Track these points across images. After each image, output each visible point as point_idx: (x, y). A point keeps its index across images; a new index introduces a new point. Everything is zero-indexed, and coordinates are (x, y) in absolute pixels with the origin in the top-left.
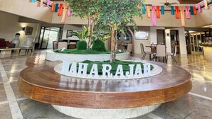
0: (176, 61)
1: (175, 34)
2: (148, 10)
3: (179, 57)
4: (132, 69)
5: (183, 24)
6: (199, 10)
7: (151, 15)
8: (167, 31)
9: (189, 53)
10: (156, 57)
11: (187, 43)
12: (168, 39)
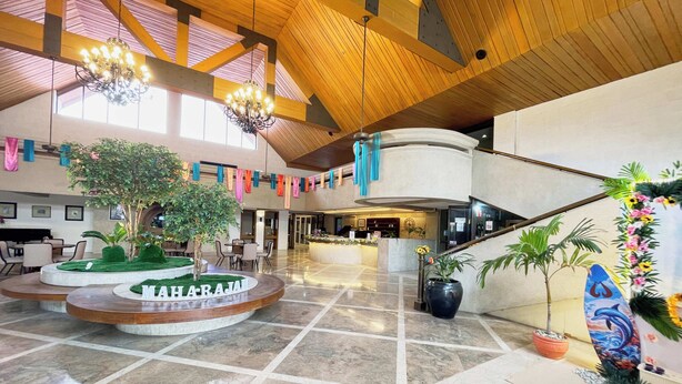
0: (270, 263)
1: (272, 217)
2: (230, 176)
3: (275, 256)
4: (231, 287)
5: (287, 207)
6: (313, 186)
7: (235, 186)
8: (260, 214)
9: (291, 247)
10: (241, 261)
11: (291, 231)
12: (260, 226)
